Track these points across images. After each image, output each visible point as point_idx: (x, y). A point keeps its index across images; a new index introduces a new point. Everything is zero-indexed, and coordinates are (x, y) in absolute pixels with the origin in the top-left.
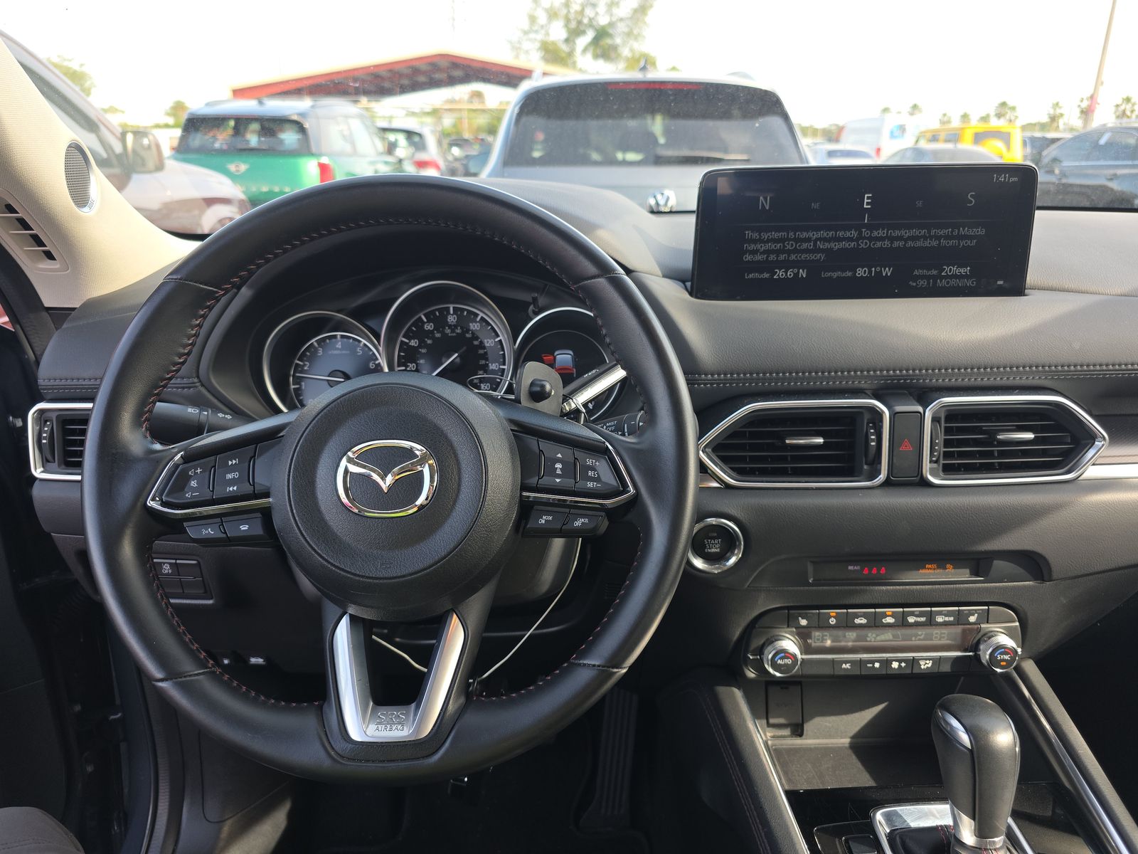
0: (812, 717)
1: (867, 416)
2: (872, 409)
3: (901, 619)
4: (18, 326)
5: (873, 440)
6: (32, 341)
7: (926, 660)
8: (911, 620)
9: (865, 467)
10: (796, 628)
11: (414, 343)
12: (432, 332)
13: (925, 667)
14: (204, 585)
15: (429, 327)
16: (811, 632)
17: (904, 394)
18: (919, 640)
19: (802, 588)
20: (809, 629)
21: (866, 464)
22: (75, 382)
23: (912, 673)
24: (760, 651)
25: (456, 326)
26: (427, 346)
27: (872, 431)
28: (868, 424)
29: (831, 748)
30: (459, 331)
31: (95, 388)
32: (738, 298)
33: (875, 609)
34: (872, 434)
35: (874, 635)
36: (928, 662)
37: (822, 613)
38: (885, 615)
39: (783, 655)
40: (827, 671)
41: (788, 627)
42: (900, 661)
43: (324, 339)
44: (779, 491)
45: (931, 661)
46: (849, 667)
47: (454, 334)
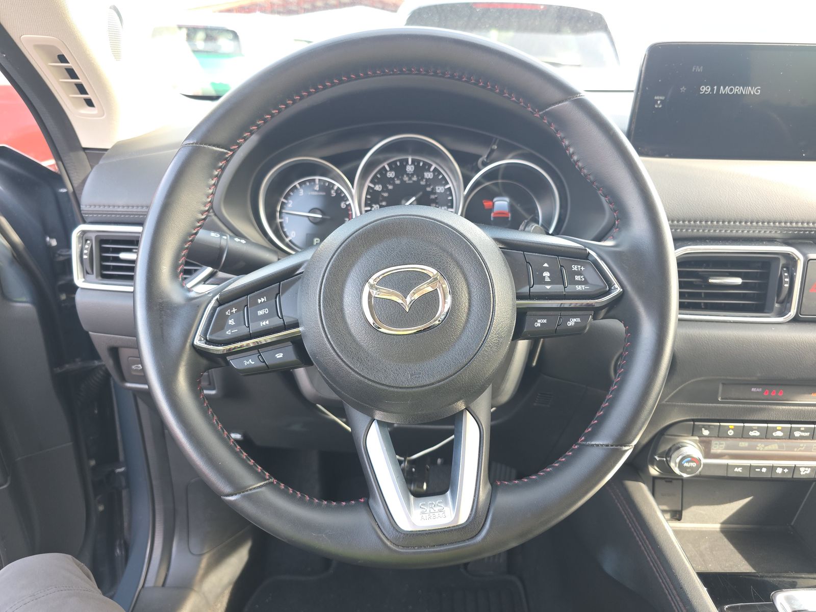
0: (690, 506)
1: (782, 261)
2: (787, 256)
3: (789, 433)
4: (60, 163)
5: (786, 282)
6: (71, 175)
7: (806, 467)
8: (797, 434)
9: (777, 305)
10: (699, 437)
11: (378, 188)
12: (392, 179)
13: (804, 473)
14: (209, 379)
15: (391, 175)
16: (711, 441)
17: (811, 244)
18: (800, 451)
19: (711, 405)
20: (710, 438)
21: (777, 303)
22: (111, 209)
23: (792, 478)
24: (668, 454)
25: (412, 175)
26: (388, 191)
27: (786, 274)
28: (783, 268)
29: (706, 531)
30: (415, 178)
31: (144, 215)
32: (667, 156)
33: (791, 424)
34: (786, 277)
35: (763, 446)
36: (807, 469)
37: (722, 426)
38: (775, 430)
39: (689, 459)
40: (722, 473)
41: (692, 435)
42: (784, 468)
43: (304, 182)
44: (701, 323)
45: (810, 469)
46: (741, 471)
47: (411, 182)
